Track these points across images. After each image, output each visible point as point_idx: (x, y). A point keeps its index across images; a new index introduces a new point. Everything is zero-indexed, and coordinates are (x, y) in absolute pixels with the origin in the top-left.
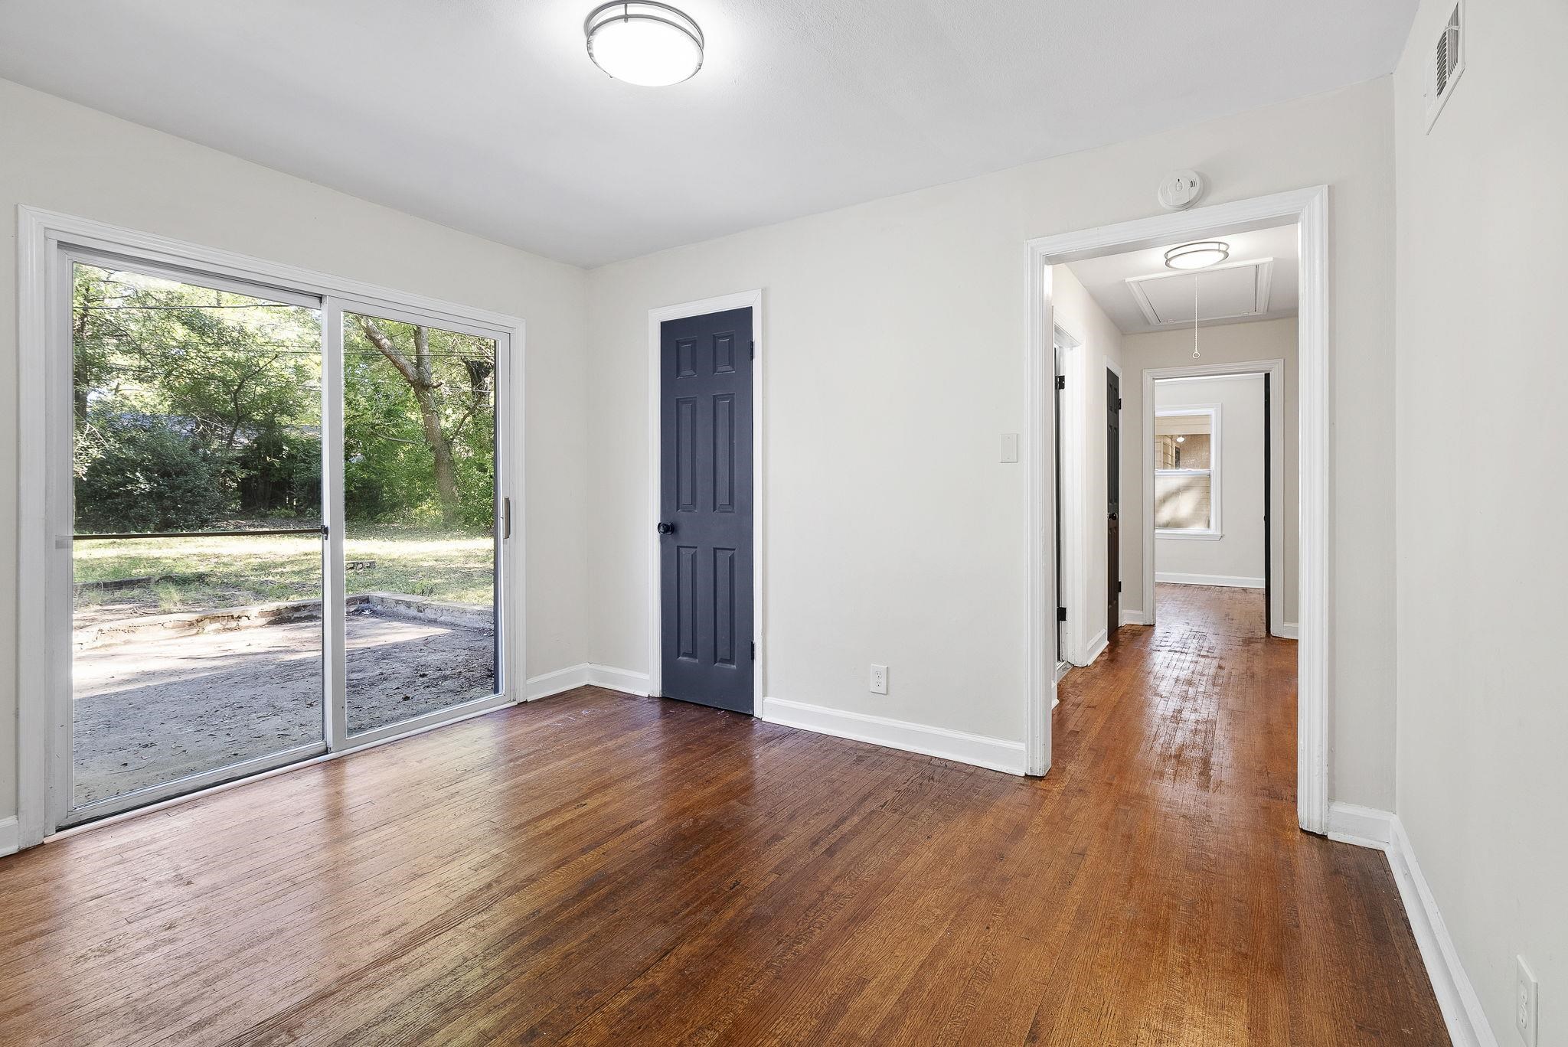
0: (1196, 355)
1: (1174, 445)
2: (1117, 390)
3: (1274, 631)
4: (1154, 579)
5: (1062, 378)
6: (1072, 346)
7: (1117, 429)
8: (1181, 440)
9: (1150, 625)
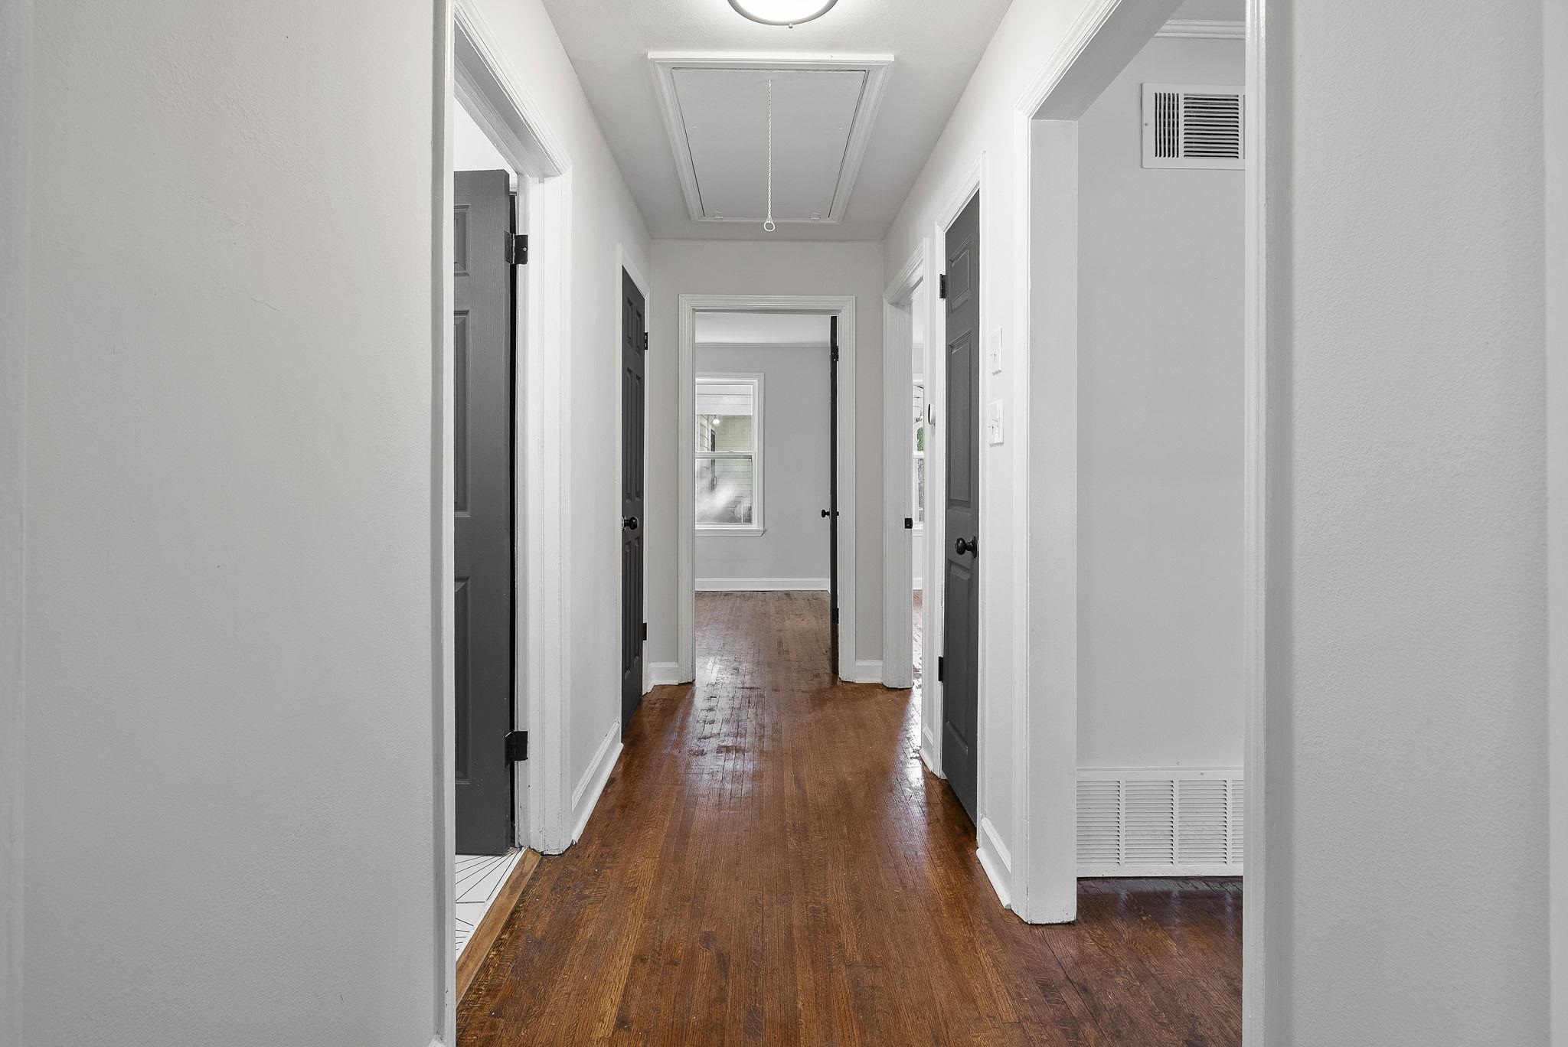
0: (769, 226)
1: (710, 428)
2: (640, 315)
3: (844, 674)
4: (693, 586)
5: (522, 241)
6: (543, 176)
7: (640, 379)
8: (716, 422)
9: (689, 683)
